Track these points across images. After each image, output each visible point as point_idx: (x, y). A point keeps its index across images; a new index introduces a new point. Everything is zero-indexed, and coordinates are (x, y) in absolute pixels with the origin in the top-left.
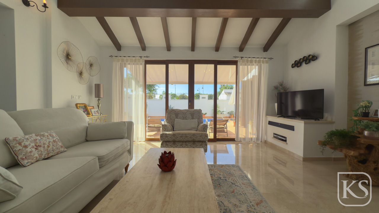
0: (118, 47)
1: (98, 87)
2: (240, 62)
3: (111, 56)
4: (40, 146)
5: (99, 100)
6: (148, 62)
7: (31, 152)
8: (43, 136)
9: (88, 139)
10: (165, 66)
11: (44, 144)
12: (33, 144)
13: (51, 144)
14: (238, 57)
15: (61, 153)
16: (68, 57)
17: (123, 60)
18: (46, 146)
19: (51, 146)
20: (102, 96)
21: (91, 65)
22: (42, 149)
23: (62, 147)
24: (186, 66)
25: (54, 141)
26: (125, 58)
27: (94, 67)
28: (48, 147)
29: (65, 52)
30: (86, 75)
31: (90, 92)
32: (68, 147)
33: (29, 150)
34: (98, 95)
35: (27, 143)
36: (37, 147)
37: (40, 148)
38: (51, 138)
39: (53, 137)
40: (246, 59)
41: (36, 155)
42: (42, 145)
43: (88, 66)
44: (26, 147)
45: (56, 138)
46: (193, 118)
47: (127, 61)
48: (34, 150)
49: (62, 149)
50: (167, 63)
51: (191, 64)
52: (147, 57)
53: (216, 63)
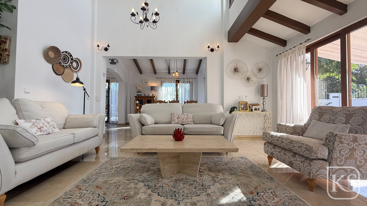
1: (263, 86)
3: (277, 55)
4: (179, 118)
5: (264, 98)
7: (175, 119)
11: (181, 118)
12: (177, 117)
13: (185, 118)
15: (190, 124)
16: (236, 70)
17: (285, 55)
18: (182, 119)
19: (185, 120)
20: (266, 95)
21: (260, 70)
25: (187, 118)
26: (291, 51)
27: (263, 71)
28: (183, 119)
29: (234, 68)
30: (253, 78)
31: (258, 92)
33: (175, 118)
35: (175, 116)
36: (178, 118)
37: (179, 119)
38: (186, 116)
39: (188, 116)
41: (177, 121)
42: (180, 118)
44: (174, 117)
45: (190, 117)
46: (346, 123)
47: (289, 54)
48: (176, 119)
49: (190, 123)
52: (308, 40)
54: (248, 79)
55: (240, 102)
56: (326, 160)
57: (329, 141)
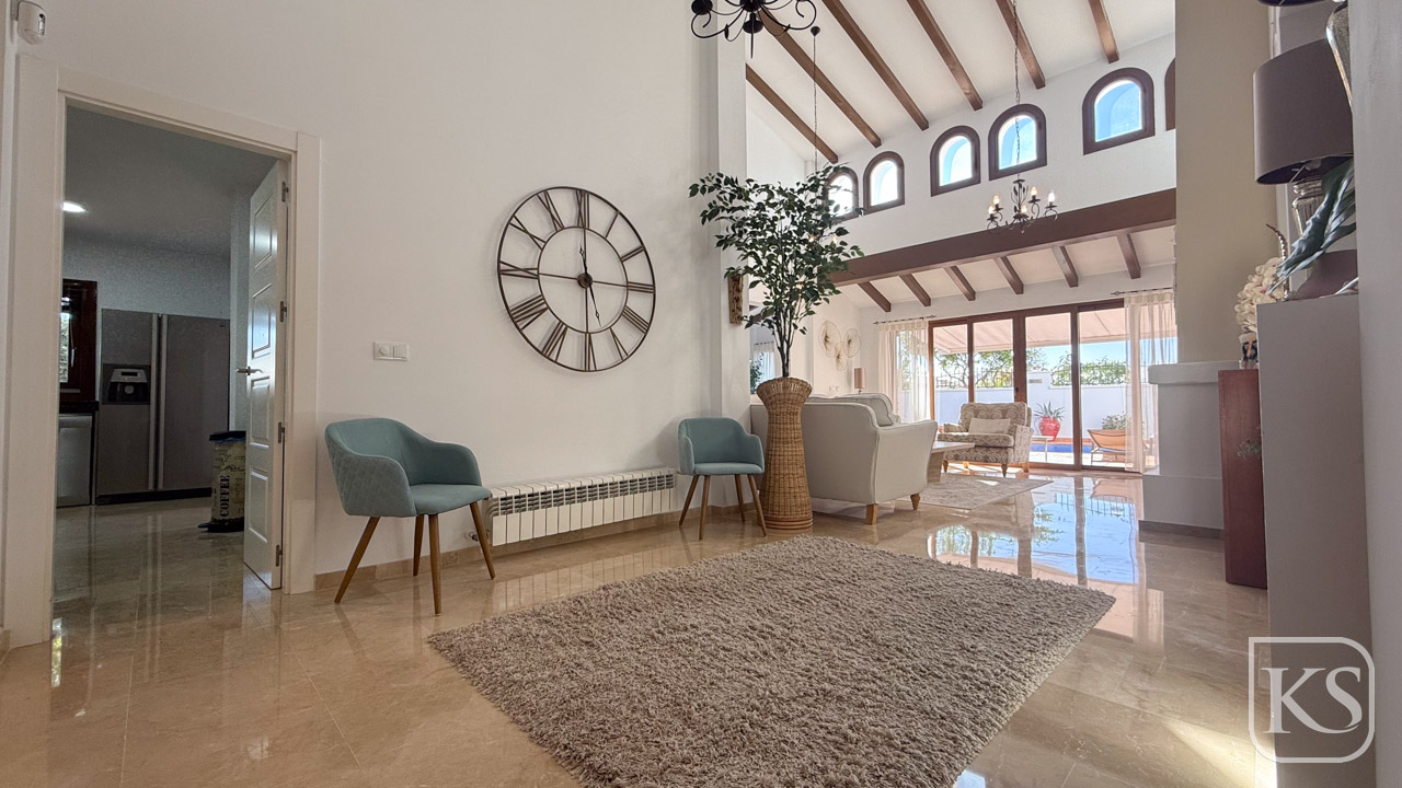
0: (886, 306)
1: (858, 372)
2: (1130, 301)
3: (877, 323)
5: (860, 391)
6: (933, 324)
10: (966, 326)
14: (1124, 292)
16: (826, 339)
17: (893, 327)
21: (849, 342)
24: (1008, 324)
26: (897, 323)
27: (852, 345)
29: (824, 335)
30: (844, 358)
31: (850, 381)
34: (859, 385)
40: (1146, 293)
43: (846, 344)
46: (1004, 418)
47: (899, 328)
50: (969, 321)
51: (1019, 318)
52: (932, 317)
53: (1075, 309)
54: (839, 357)
56: (1013, 447)
57: (1012, 431)
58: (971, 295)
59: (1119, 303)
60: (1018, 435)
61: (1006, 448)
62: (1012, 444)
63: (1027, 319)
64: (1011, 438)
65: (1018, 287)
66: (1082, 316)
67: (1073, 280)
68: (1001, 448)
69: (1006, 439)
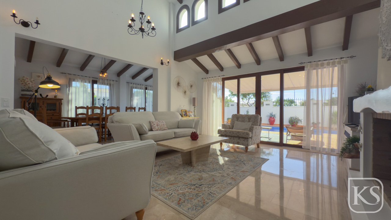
0: (206, 71)
1: (194, 99)
2: (307, 67)
5: (195, 107)
6: (224, 80)
8: (160, 122)
9: (179, 127)
10: (237, 80)
12: (156, 124)
14: (304, 63)
16: (178, 84)
17: (209, 80)
19: (162, 126)
20: (196, 105)
21: (191, 86)
22: (159, 126)
23: (166, 128)
24: (254, 79)
25: (163, 125)
26: (210, 79)
27: (193, 87)
28: (161, 126)
29: (177, 82)
30: (188, 93)
31: (190, 103)
32: (169, 129)
33: (155, 125)
34: (194, 105)
35: (155, 123)
36: (157, 125)
39: (163, 123)
40: (315, 63)
41: (157, 128)
43: (189, 87)
44: (154, 124)
45: (165, 123)
46: (249, 122)
47: (211, 81)
48: (156, 126)
49: (166, 129)
50: (238, 78)
52: (223, 76)
53: (282, 72)
54: (185, 92)
55: (181, 110)
56: (251, 138)
57: (251, 130)
58: (239, 66)
59: (301, 69)
60: (254, 131)
61: (247, 138)
62: (251, 136)
63: (262, 76)
64: (250, 133)
65: (258, 61)
66: (286, 75)
67: (282, 58)
68: (245, 138)
69: (248, 134)
